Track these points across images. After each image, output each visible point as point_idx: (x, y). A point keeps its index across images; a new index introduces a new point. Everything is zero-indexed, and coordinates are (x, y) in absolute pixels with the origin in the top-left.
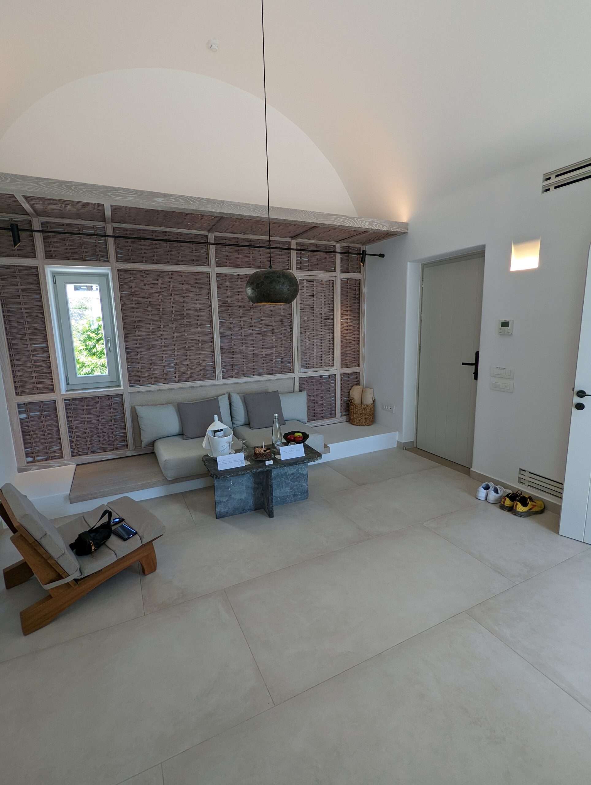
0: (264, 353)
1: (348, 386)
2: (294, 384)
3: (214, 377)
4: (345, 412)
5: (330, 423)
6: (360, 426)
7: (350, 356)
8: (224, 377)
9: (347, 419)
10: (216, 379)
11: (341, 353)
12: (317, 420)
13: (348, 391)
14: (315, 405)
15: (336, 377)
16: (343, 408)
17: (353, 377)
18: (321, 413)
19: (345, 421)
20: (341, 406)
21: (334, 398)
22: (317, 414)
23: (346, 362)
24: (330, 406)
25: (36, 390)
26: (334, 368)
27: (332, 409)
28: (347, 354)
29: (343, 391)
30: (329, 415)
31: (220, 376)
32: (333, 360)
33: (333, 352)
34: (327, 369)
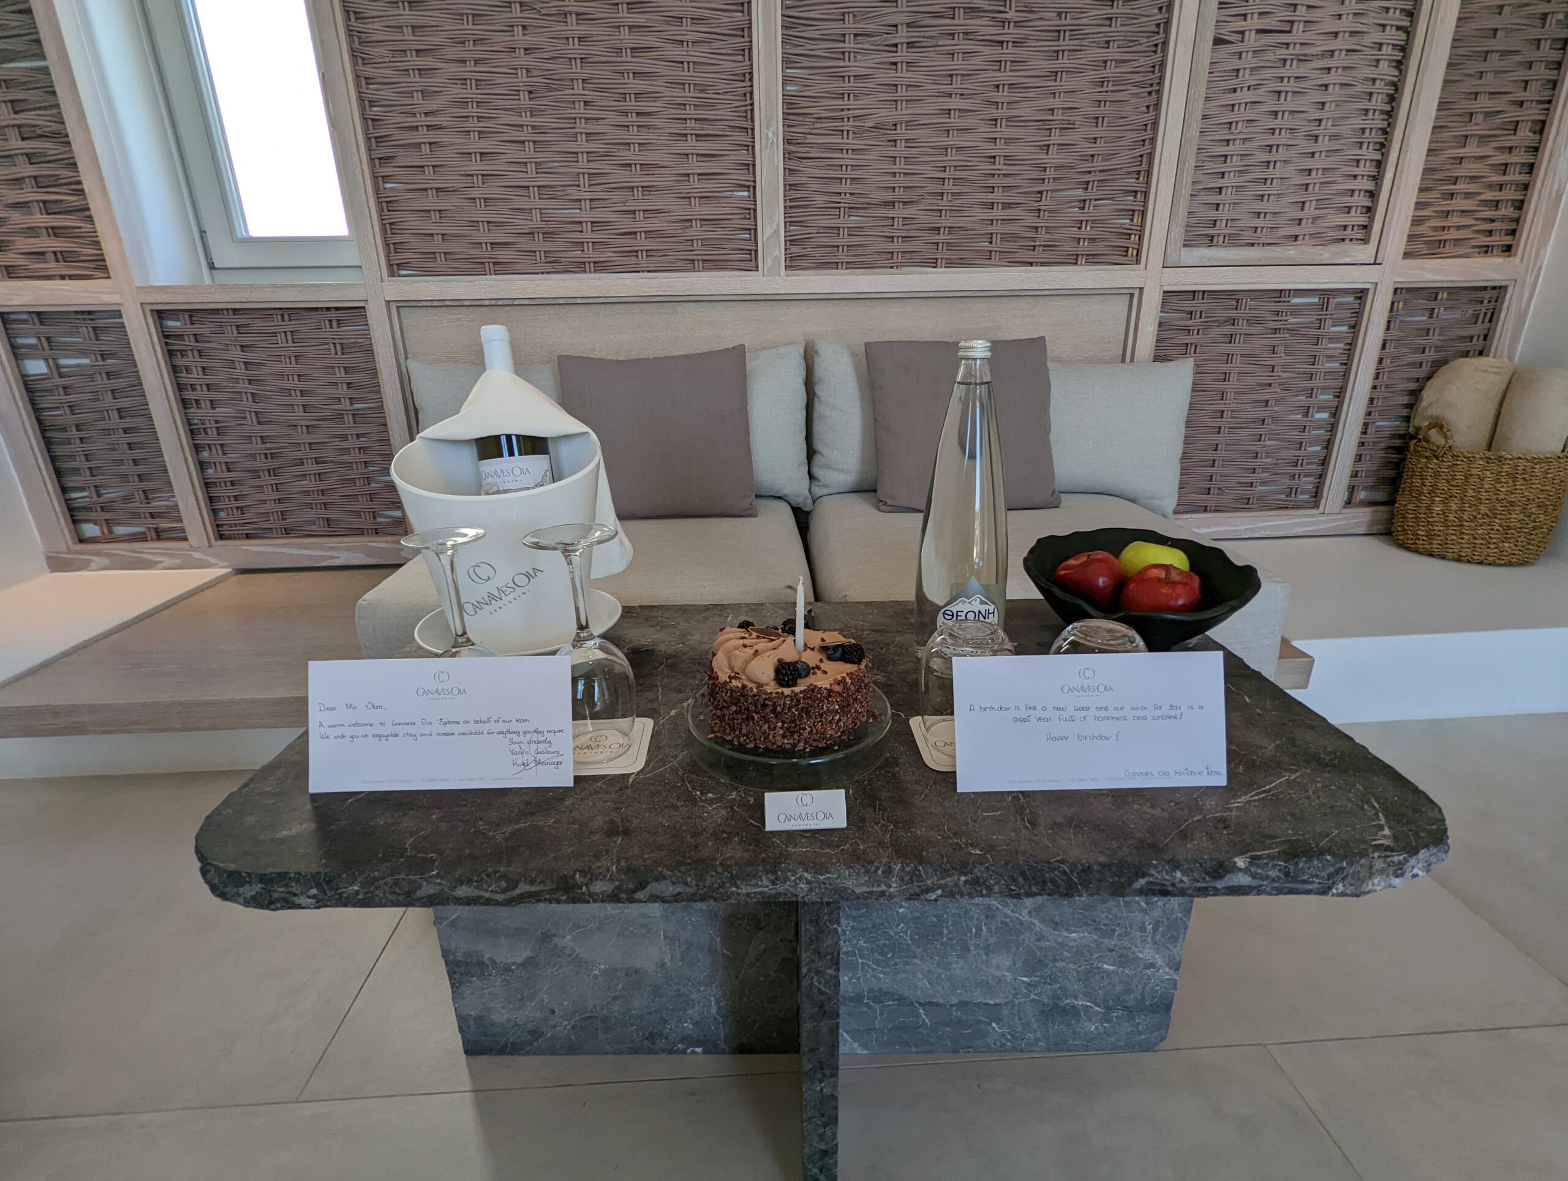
0: (1000, 149)
1: (1418, 358)
2: (1131, 325)
3: (749, 260)
4: (1372, 488)
5: (1282, 534)
6: (1458, 559)
7: (1468, 195)
8: (793, 262)
9: (1373, 523)
10: (757, 270)
11: (1427, 171)
12: (1215, 511)
13: (1413, 386)
14: (1220, 439)
15: (1362, 306)
16: (1365, 466)
17: (1456, 315)
18: (1242, 480)
19: (1361, 530)
20: (1359, 458)
21: (1325, 415)
22: (1223, 485)
23: (1435, 229)
24: (1298, 453)
25: (53, 264)
26: (1365, 253)
27: (1306, 467)
28: (1455, 180)
29: (1385, 379)
30: (1283, 496)
31: (776, 257)
32: (1370, 210)
33: (1380, 164)
34: (1325, 254)
